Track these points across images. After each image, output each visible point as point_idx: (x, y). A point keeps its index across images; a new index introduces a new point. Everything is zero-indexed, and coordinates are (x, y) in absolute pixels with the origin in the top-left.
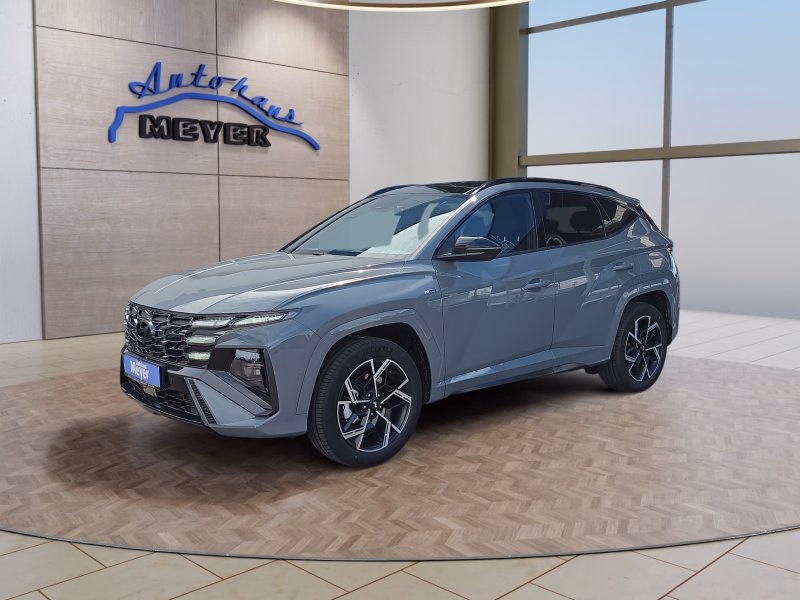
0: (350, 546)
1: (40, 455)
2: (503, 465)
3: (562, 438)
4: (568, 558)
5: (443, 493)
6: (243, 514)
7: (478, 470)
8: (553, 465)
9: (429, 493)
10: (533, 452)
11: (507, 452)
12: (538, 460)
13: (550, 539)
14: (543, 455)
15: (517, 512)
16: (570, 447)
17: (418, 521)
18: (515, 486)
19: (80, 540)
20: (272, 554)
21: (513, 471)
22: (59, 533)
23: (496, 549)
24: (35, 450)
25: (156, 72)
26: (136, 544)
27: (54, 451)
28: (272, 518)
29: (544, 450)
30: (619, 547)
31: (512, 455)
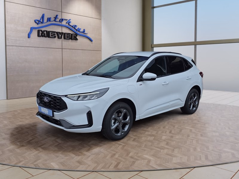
0: (118, 166)
1: (7, 136)
2: (162, 137)
3: (177, 128)
4: (192, 169)
5: (144, 147)
6: (79, 155)
7: (154, 139)
8: (177, 137)
9: (140, 147)
10: (169, 133)
11: (162, 133)
12: (172, 135)
13: (184, 162)
14: (173, 134)
15: (170, 153)
16: (181, 131)
17: (139, 157)
18: (167, 144)
19: (24, 166)
20: (91, 170)
21: (165, 139)
22: (16, 164)
23: (167, 166)
24: (6, 135)
25: (43, 17)
26: (43, 167)
27: (12, 135)
28: (89, 156)
29: (173, 132)
30: (207, 164)
31: (163, 134)
